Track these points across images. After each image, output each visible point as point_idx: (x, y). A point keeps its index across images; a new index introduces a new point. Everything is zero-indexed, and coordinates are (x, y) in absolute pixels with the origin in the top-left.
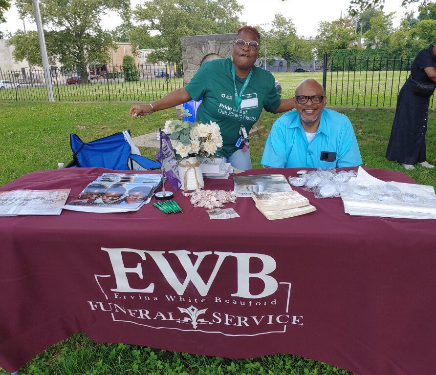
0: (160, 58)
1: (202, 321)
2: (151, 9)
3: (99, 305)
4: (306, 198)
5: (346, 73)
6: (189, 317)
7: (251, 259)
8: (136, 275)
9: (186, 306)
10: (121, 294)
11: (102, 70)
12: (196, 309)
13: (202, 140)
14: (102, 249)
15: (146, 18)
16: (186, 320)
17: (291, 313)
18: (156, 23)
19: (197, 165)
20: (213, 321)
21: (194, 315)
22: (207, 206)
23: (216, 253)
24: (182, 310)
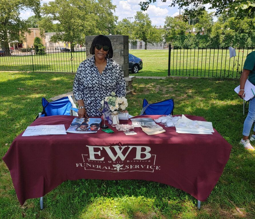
0: (60, 39)
1: (121, 169)
2: (54, 7)
3: (80, 165)
4: (161, 127)
5: (182, 50)
6: (116, 168)
7: (142, 148)
8: (98, 155)
9: (116, 164)
10: (91, 161)
11: (19, 47)
12: (119, 165)
13: (120, 104)
14: (87, 146)
15: (51, 13)
16: (115, 169)
17: (156, 165)
18: (57, 16)
19: (117, 114)
20: (126, 168)
21: (118, 167)
22: (123, 131)
23: (129, 146)
24: (114, 166)
